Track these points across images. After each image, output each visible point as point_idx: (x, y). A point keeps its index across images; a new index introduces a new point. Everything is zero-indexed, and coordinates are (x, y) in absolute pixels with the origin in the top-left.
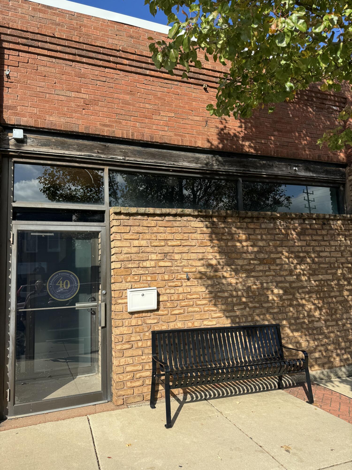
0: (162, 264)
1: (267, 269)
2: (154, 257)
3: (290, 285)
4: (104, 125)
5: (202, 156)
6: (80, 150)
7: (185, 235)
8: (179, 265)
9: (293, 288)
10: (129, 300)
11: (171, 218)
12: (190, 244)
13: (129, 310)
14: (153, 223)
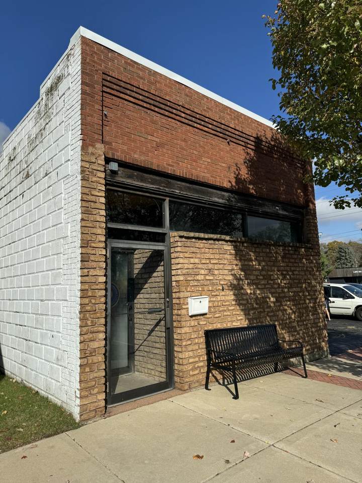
0: (208, 278)
1: (266, 283)
2: (203, 272)
4: (169, 165)
5: (226, 194)
6: (152, 184)
7: (221, 255)
8: (217, 278)
10: (189, 306)
11: (212, 242)
12: (224, 263)
13: (190, 315)
14: (202, 245)
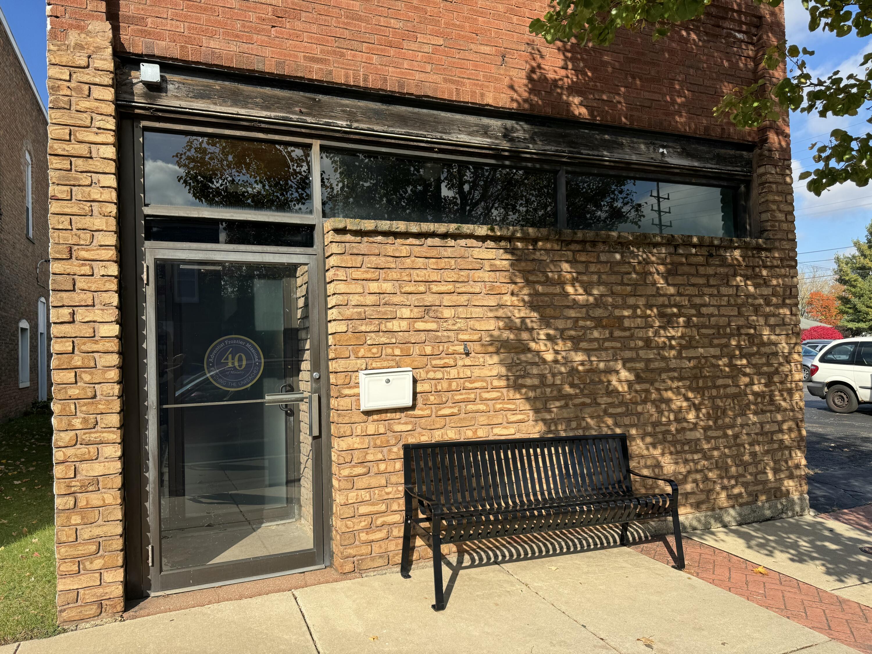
0: (420, 325)
1: (607, 335)
2: (406, 312)
3: (646, 365)
4: (313, 60)
5: (495, 123)
6: (267, 108)
7: (462, 273)
8: (450, 327)
9: (653, 371)
10: (362, 390)
11: (437, 241)
12: (471, 290)
13: (363, 408)
14: (404, 251)
